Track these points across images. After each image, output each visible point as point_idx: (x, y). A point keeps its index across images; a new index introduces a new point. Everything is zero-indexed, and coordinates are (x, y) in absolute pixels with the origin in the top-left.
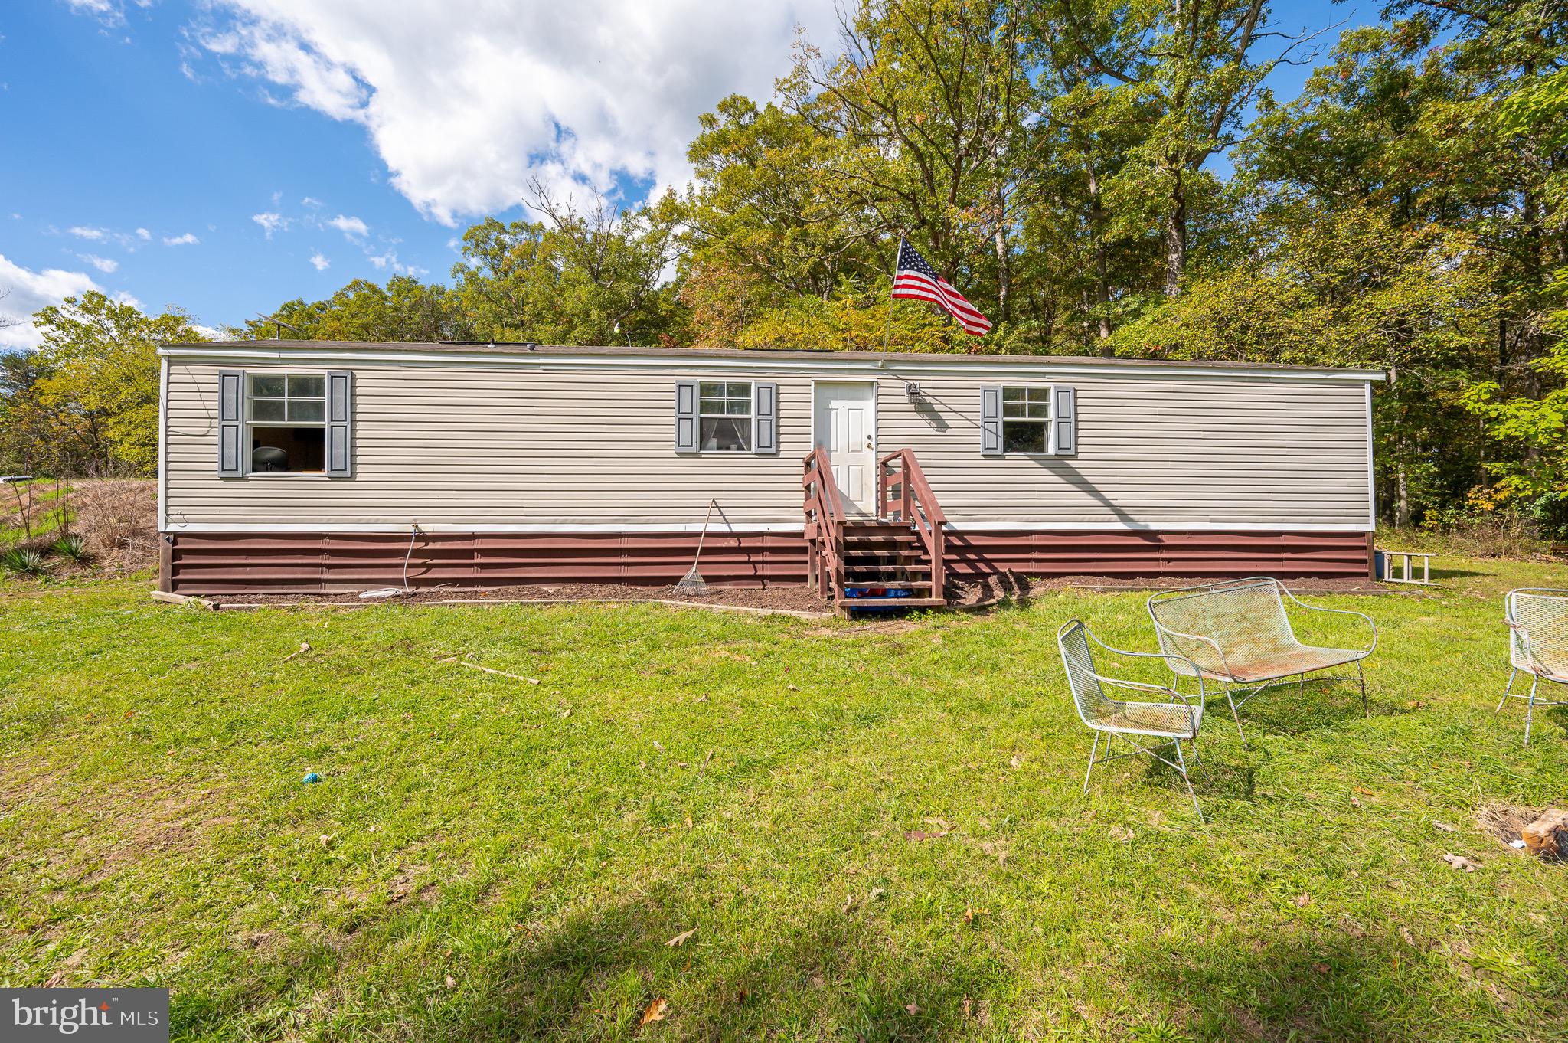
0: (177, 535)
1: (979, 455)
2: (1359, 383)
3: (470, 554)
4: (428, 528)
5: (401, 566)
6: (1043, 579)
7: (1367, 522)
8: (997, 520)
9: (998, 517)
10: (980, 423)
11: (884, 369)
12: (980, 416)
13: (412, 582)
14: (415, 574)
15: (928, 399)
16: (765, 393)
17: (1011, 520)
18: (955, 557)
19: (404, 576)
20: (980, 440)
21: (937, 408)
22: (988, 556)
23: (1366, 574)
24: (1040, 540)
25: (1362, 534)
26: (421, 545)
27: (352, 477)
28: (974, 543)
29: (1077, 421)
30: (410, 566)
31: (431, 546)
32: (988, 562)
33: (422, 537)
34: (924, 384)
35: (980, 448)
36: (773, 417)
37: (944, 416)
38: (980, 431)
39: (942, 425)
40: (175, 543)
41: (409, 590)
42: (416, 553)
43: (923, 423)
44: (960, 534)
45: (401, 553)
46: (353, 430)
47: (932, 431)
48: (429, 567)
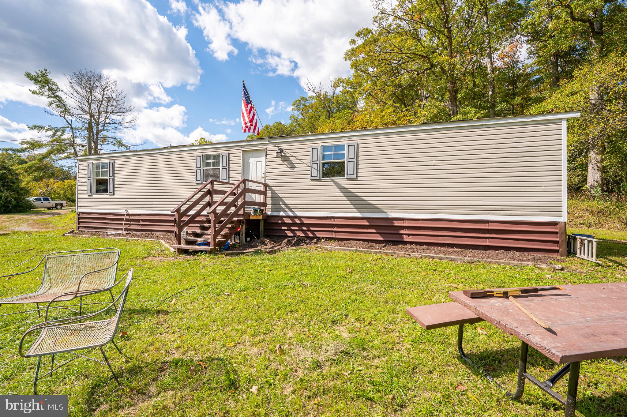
0: (80, 213)
1: (309, 180)
2: (559, 121)
3: (138, 220)
4: (130, 212)
5: (122, 224)
6: (338, 241)
7: (560, 216)
8: (317, 211)
9: (317, 210)
10: (310, 165)
11: (269, 143)
12: (310, 161)
13: (126, 230)
14: (126, 227)
15: (287, 155)
16: (225, 157)
17: (323, 211)
18: (297, 228)
19: (123, 228)
20: (309, 172)
21: (291, 158)
22: (312, 229)
23: (557, 251)
24: (338, 221)
25: (556, 224)
26: (128, 217)
27: (113, 195)
28: (305, 222)
29: (357, 160)
30: (125, 224)
31: (131, 218)
32: (312, 232)
33: (128, 215)
34: (286, 148)
35: (309, 176)
36: (227, 167)
37: (294, 162)
38: (310, 168)
39: (293, 166)
40: (79, 215)
41: (126, 232)
42: (127, 220)
43: (285, 166)
44: (299, 218)
45: (122, 220)
46: (114, 179)
47: (288, 170)
48: (130, 225)
